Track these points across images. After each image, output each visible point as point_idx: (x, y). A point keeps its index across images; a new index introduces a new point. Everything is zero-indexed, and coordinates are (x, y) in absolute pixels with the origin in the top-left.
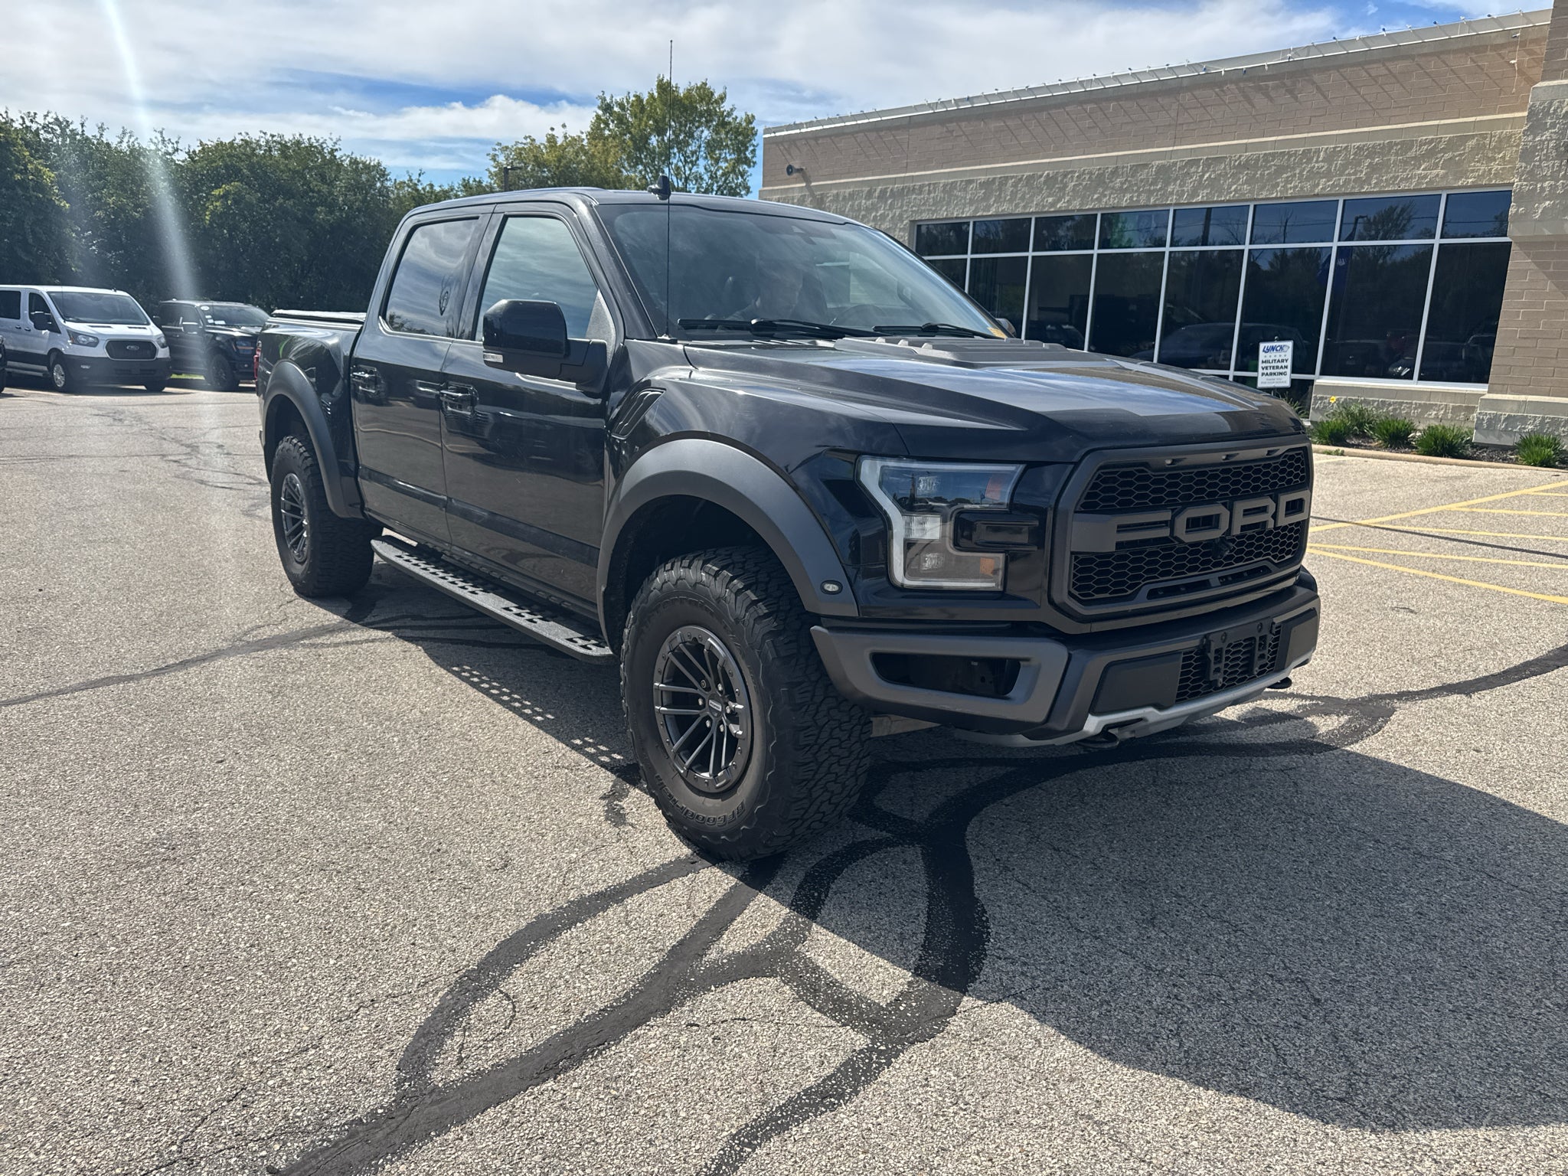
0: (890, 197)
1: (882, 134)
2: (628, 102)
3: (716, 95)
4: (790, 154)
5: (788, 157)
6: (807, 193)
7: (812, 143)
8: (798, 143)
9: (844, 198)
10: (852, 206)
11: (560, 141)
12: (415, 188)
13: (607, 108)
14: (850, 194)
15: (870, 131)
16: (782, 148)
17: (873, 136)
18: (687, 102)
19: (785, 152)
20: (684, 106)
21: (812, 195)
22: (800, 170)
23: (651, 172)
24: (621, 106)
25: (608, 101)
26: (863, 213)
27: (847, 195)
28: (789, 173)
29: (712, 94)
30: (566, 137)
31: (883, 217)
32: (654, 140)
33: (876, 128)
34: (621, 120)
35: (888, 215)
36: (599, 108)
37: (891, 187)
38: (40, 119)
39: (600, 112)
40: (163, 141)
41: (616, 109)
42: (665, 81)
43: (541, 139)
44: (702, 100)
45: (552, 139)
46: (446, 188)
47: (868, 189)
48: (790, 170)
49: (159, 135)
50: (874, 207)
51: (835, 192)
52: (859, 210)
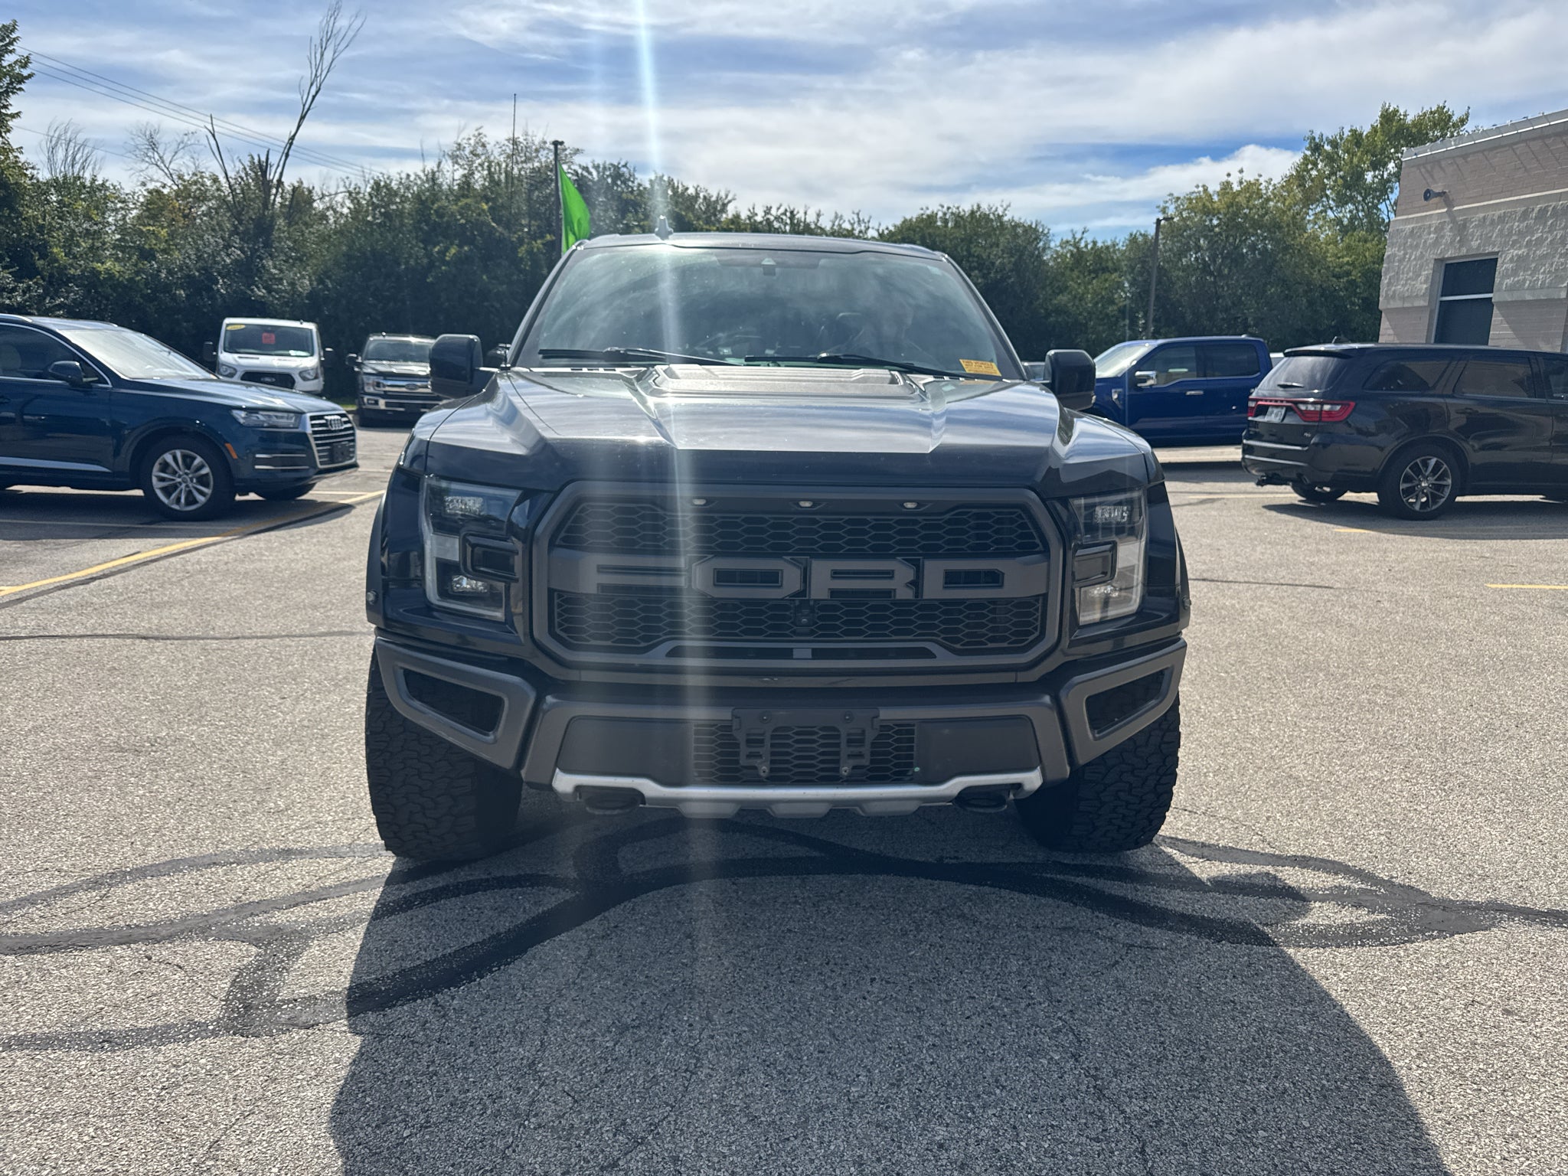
0: (1552, 216)
1: (1549, 141)
2: (1341, 139)
3: (1455, 118)
4: (1432, 176)
5: (1430, 180)
6: (1447, 220)
7: (1460, 161)
8: (1443, 163)
9: (1493, 220)
10: (1501, 231)
11: (1236, 187)
12: (1076, 245)
13: (1316, 148)
14: (1499, 217)
15: (1534, 139)
16: (1423, 170)
17: (1536, 146)
18: (1414, 130)
19: (1426, 175)
20: (1410, 134)
21: (1453, 221)
22: (1442, 194)
23: (1363, 210)
24: (1334, 144)
25: (1317, 140)
26: (1514, 238)
27: (1496, 218)
28: (1426, 198)
29: (1450, 117)
30: (1241, 183)
31: (1540, 242)
32: (1369, 176)
33: (1542, 136)
34: (1330, 159)
35: (1547, 238)
36: (1307, 149)
37: (1554, 204)
38: (774, 212)
39: (1308, 153)
40: (859, 221)
41: (1328, 148)
42: (1391, 109)
43: (1214, 187)
44: (1435, 125)
45: (1226, 186)
46: (1109, 243)
47: (1523, 209)
48: (1428, 195)
49: (855, 217)
50: (1530, 231)
51: (1481, 215)
52: (1510, 234)
